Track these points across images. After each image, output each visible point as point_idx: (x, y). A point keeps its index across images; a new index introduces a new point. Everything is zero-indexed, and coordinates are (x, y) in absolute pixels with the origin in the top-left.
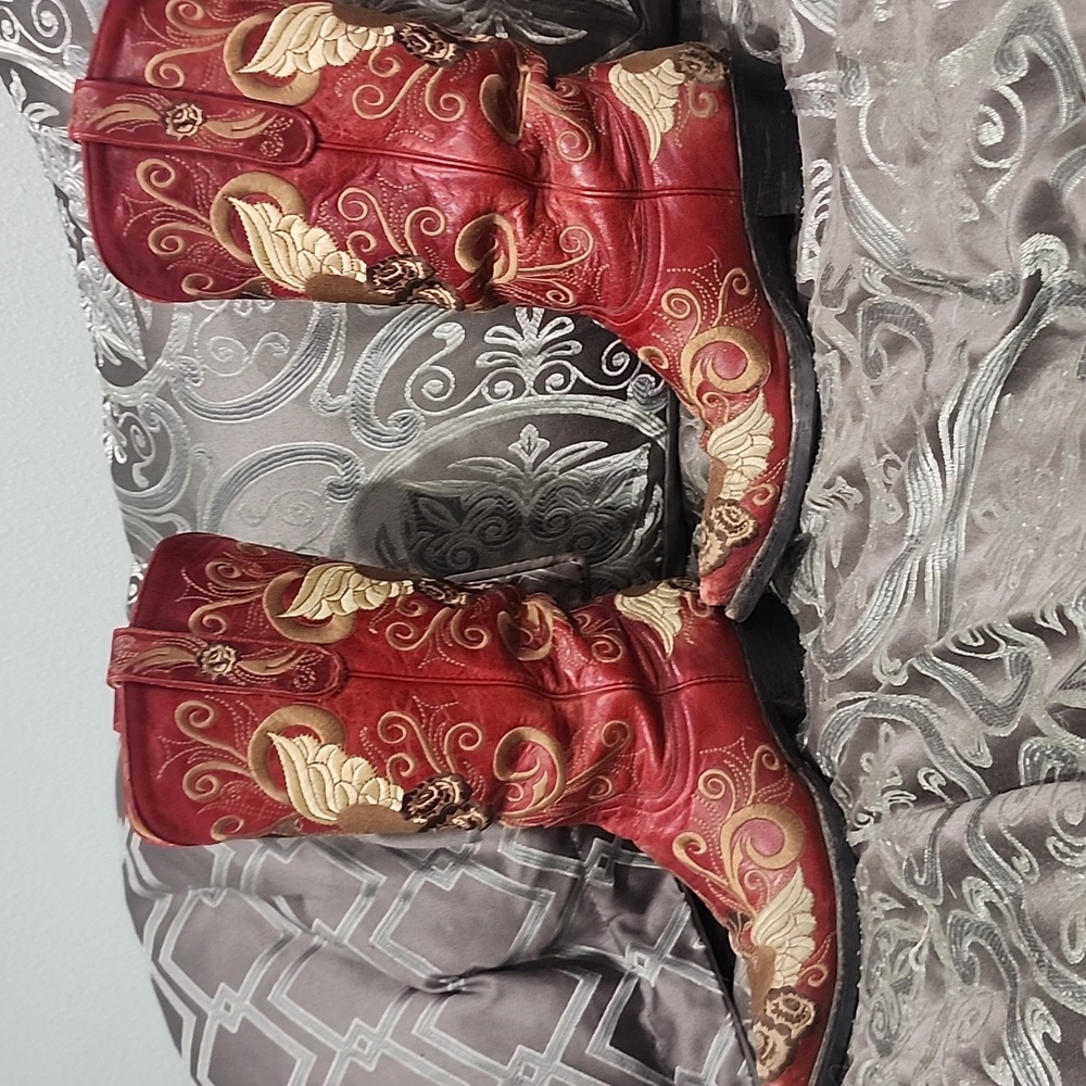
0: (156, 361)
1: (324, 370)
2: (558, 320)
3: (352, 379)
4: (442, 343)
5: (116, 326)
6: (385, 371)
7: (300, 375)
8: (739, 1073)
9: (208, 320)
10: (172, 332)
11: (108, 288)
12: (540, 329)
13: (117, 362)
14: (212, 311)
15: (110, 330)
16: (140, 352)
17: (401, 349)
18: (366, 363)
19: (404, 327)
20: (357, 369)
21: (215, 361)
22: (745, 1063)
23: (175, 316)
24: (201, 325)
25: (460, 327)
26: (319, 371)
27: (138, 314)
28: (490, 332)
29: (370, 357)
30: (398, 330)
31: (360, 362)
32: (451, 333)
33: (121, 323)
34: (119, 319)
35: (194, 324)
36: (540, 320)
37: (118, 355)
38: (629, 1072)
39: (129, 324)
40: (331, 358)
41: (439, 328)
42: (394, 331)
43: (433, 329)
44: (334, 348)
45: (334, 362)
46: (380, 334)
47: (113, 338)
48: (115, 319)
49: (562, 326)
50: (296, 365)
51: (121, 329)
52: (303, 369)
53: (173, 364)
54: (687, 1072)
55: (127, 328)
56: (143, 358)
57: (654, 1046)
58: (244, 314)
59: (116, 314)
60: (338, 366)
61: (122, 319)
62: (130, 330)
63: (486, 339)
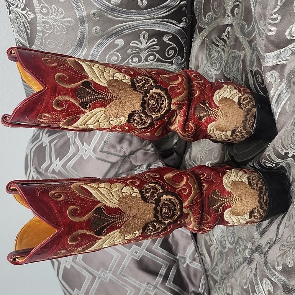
0: (32, 46)
1: (82, 52)
2: (153, 39)
3: (90, 55)
4: (117, 45)
5: (20, 35)
6: (100, 53)
7: (75, 53)
8: (195, 256)
9: (47, 35)
10: (36, 38)
11: (18, 23)
12: (147, 42)
13: (21, 46)
14: (48, 33)
15: (19, 36)
16: (27, 43)
17: (105, 47)
18: (95, 50)
19: (106, 40)
20: (91, 52)
21: (49, 48)
22: (197, 253)
23: (37, 33)
24: (45, 37)
25: (123, 40)
26: (80, 52)
27: (26, 32)
28: (132, 43)
29: (96, 49)
30: (104, 41)
31: (93, 50)
32: (120, 43)
33: (22, 34)
34: (21, 33)
35: (43, 36)
36: (147, 39)
37: (21, 43)
38: (164, 254)
39: (24, 34)
40: (84, 48)
41: (116, 40)
42: (103, 40)
43: (115, 41)
44: (85, 45)
45: (85, 50)
46: (99, 42)
47: (20, 38)
48: (20, 32)
49: (154, 41)
50: (73, 50)
51: (22, 36)
52: (76, 51)
53: (37, 48)
54: (181, 255)
55: (24, 36)
56: (28, 45)
57: (172, 248)
58: (58, 34)
59: (20, 31)
60: (86, 51)
61: (22, 33)
62: (24, 37)
63: (131, 44)
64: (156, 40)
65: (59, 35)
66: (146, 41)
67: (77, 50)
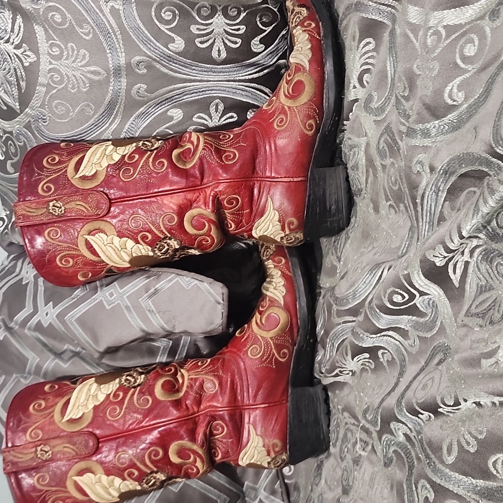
0: (25, 109)
1: (111, 124)
2: (230, 114)
3: (125, 130)
4: (172, 118)
5: (6, 89)
6: (141, 129)
7: (98, 126)
8: (276, 486)
9: (54, 91)
10: (35, 96)
11: (4, 70)
12: (220, 118)
13: (5, 108)
14: (57, 88)
15: (3, 91)
16: (17, 104)
17: (150, 119)
18: (132, 123)
19: (154, 108)
20: (127, 126)
21: (56, 113)
22: (279, 482)
23: (38, 88)
24: (50, 94)
25: (181, 111)
26: (108, 124)
27: (19, 85)
28: (196, 116)
29: (134, 121)
30: (150, 109)
31: (129, 122)
32: (176, 114)
33: (9, 88)
34: (8, 86)
35: (47, 93)
36: (221, 113)
37: (6, 104)
38: (222, 482)
39: (14, 89)
40: (115, 118)
41: (171, 110)
42: (148, 109)
43: (168, 110)
44: (117, 114)
45: (116, 121)
46: (141, 110)
47: (4, 95)
48: (6, 86)
49: (232, 117)
50: (96, 120)
51: (9, 91)
52: (100, 123)
53: (34, 112)
54: (250, 484)
55: (12, 91)
56: (19, 107)
58: (73, 91)
59: (7, 83)
60: (118, 123)
61: (10, 86)
62: (13, 93)
63: (194, 119)
64: (235, 115)
65: (75, 94)
66: (220, 115)
67: (102, 121)
